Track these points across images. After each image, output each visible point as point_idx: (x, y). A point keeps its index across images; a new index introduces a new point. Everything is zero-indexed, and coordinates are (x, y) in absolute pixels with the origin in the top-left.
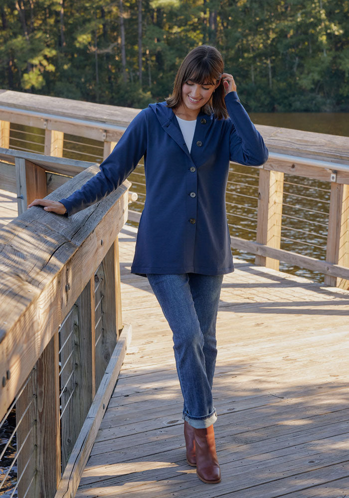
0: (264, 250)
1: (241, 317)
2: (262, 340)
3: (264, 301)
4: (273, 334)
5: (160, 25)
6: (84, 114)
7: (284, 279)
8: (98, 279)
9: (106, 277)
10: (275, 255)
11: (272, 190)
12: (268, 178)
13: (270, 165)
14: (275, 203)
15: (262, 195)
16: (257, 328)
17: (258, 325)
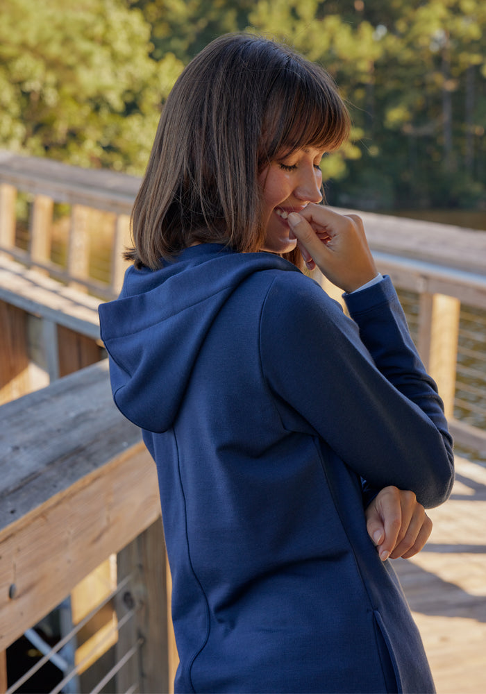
8: (132, 601)
9: (149, 598)
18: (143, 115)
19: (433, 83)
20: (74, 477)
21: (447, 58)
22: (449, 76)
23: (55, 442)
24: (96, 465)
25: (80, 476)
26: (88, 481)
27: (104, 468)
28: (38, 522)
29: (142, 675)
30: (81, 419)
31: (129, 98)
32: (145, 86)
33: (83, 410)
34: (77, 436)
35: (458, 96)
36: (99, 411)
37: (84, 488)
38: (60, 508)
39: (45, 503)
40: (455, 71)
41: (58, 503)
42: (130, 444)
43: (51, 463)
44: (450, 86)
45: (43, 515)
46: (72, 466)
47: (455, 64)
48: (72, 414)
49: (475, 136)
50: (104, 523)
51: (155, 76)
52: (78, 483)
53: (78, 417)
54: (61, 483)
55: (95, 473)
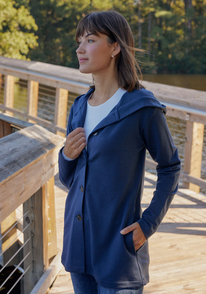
0: (188, 178)
1: (161, 237)
2: (171, 263)
3: (182, 221)
4: (181, 258)
5: (160, 26)
6: (78, 78)
7: (200, 201)
8: (29, 220)
9: (35, 219)
10: (196, 182)
11: (195, 135)
12: (192, 127)
13: (194, 118)
14: (197, 145)
15: (188, 139)
16: (171, 250)
17: (172, 247)
18: (11, 32)
19: (134, 19)
20: (14, 171)
21: (140, 9)
22: (141, 17)
23: (6, 158)
24: (21, 167)
25: (16, 170)
26: (19, 173)
27: (24, 168)
28: (3, 186)
29: (33, 248)
30: (13, 151)
31: (5, 24)
32: (12, 19)
33: (14, 148)
34: (13, 157)
35: (144, 25)
36: (20, 148)
37: (17, 175)
38: (10, 182)
39: (6, 179)
40: (144, 15)
41: (9, 180)
42: (32, 160)
43: (6, 166)
44: (141, 21)
45: (5, 184)
46: (13, 167)
47: (143, 12)
48: (11, 149)
49: (152, 42)
50: (23, 189)
51: (17, 15)
52: (16, 173)
53: (13, 150)
54: (10, 173)
55: (21, 169)
